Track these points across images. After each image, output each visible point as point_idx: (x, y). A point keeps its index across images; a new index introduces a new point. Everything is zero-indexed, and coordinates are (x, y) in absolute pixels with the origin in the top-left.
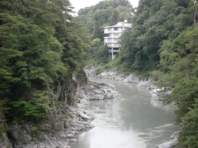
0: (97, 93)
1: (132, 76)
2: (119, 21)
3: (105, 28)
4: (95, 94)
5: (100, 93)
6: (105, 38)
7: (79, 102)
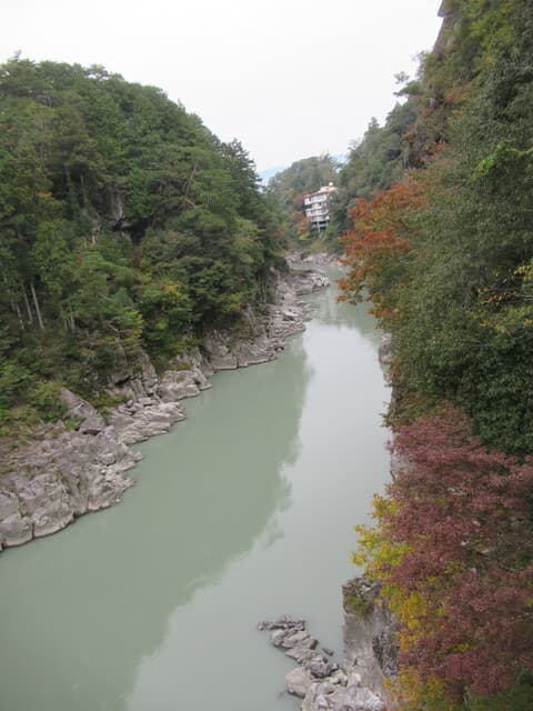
0: (304, 284)
2: (323, 186)
3: (306, 198)
5: (308, 283)
6: (307, 210)
7: (283, 298)
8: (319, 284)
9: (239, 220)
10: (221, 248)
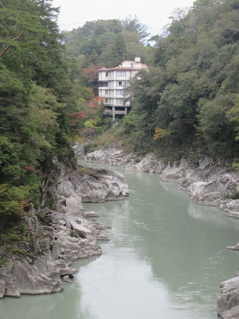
0: (95, 188)
1: (150, 157)
2: (126, 59)
3: (101, 72)
4: (92, 189)
5: (100, 188)
6: (100, 88)
7: (64, 203)
8: (116, 191)
9: (34, 86)
10: (10, 119)
